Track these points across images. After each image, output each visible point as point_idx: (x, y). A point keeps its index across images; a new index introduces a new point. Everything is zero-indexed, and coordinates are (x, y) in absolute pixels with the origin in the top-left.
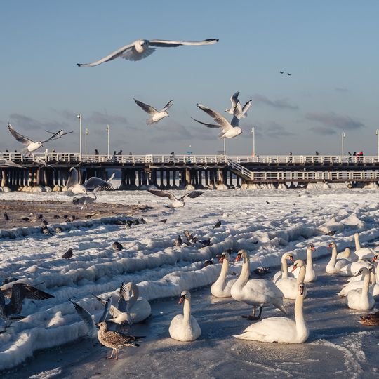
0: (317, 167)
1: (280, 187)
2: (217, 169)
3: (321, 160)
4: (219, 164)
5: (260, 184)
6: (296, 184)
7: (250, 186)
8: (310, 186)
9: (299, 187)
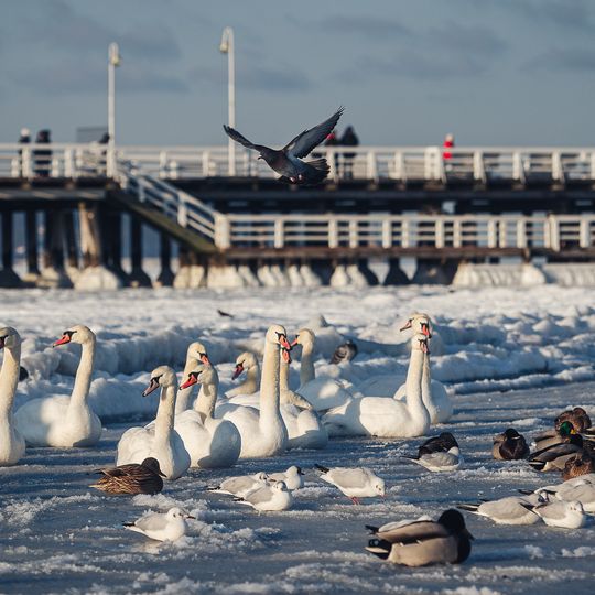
0: (498, 196)
1: (339, 277)
2: (73, 204)
3: (516, 166)
4: (83, 183)
5: (254, 266)
6: (409, 267)
7: (214, 272)
8: (466, 274)
9: (419, 280)
